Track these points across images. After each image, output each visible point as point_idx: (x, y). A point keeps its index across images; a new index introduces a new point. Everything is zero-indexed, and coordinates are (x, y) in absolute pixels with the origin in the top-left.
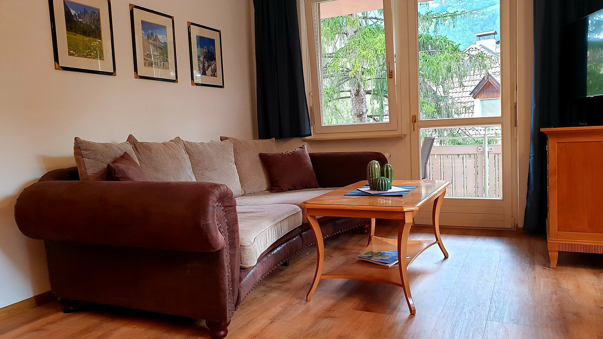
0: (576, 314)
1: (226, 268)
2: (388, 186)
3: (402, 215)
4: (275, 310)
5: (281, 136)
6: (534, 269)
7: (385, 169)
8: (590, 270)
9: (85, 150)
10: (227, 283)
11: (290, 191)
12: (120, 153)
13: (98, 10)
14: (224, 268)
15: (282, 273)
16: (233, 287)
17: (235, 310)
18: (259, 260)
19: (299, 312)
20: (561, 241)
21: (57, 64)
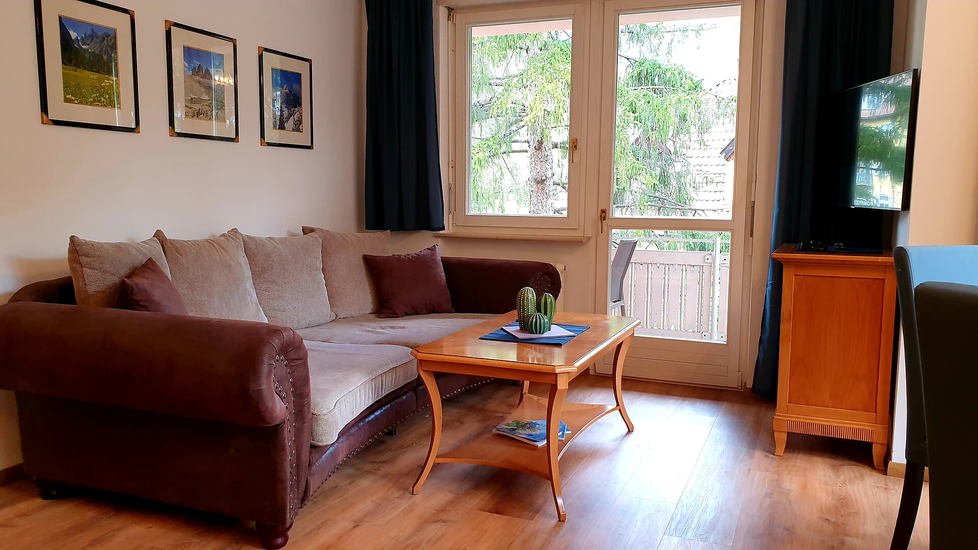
0: (787, 529)
1: (288, 450)
2: (544, 327)
3: (553, 378)
4: (364, 506)
5: (401, 226)
6: (751, 457)
7: (543, 301)
8: (829, 461)
9: (87, 256)
10: (288, 470)
11: (407, 317)
12: (141, 259)
13: (115, 31)
14: (284, 449)
15: (382, 448)
16: (298, 475)
17: (301, 508)
18: (342, 434)
19: (398, 512)
20: (792, 417)
21: (45, 116)
